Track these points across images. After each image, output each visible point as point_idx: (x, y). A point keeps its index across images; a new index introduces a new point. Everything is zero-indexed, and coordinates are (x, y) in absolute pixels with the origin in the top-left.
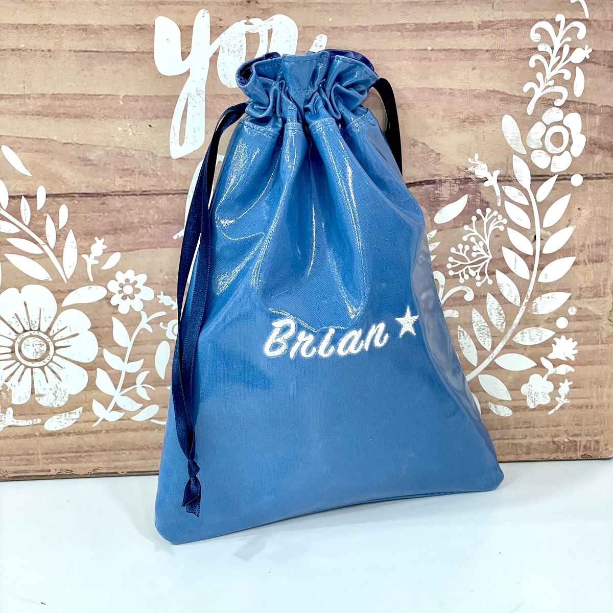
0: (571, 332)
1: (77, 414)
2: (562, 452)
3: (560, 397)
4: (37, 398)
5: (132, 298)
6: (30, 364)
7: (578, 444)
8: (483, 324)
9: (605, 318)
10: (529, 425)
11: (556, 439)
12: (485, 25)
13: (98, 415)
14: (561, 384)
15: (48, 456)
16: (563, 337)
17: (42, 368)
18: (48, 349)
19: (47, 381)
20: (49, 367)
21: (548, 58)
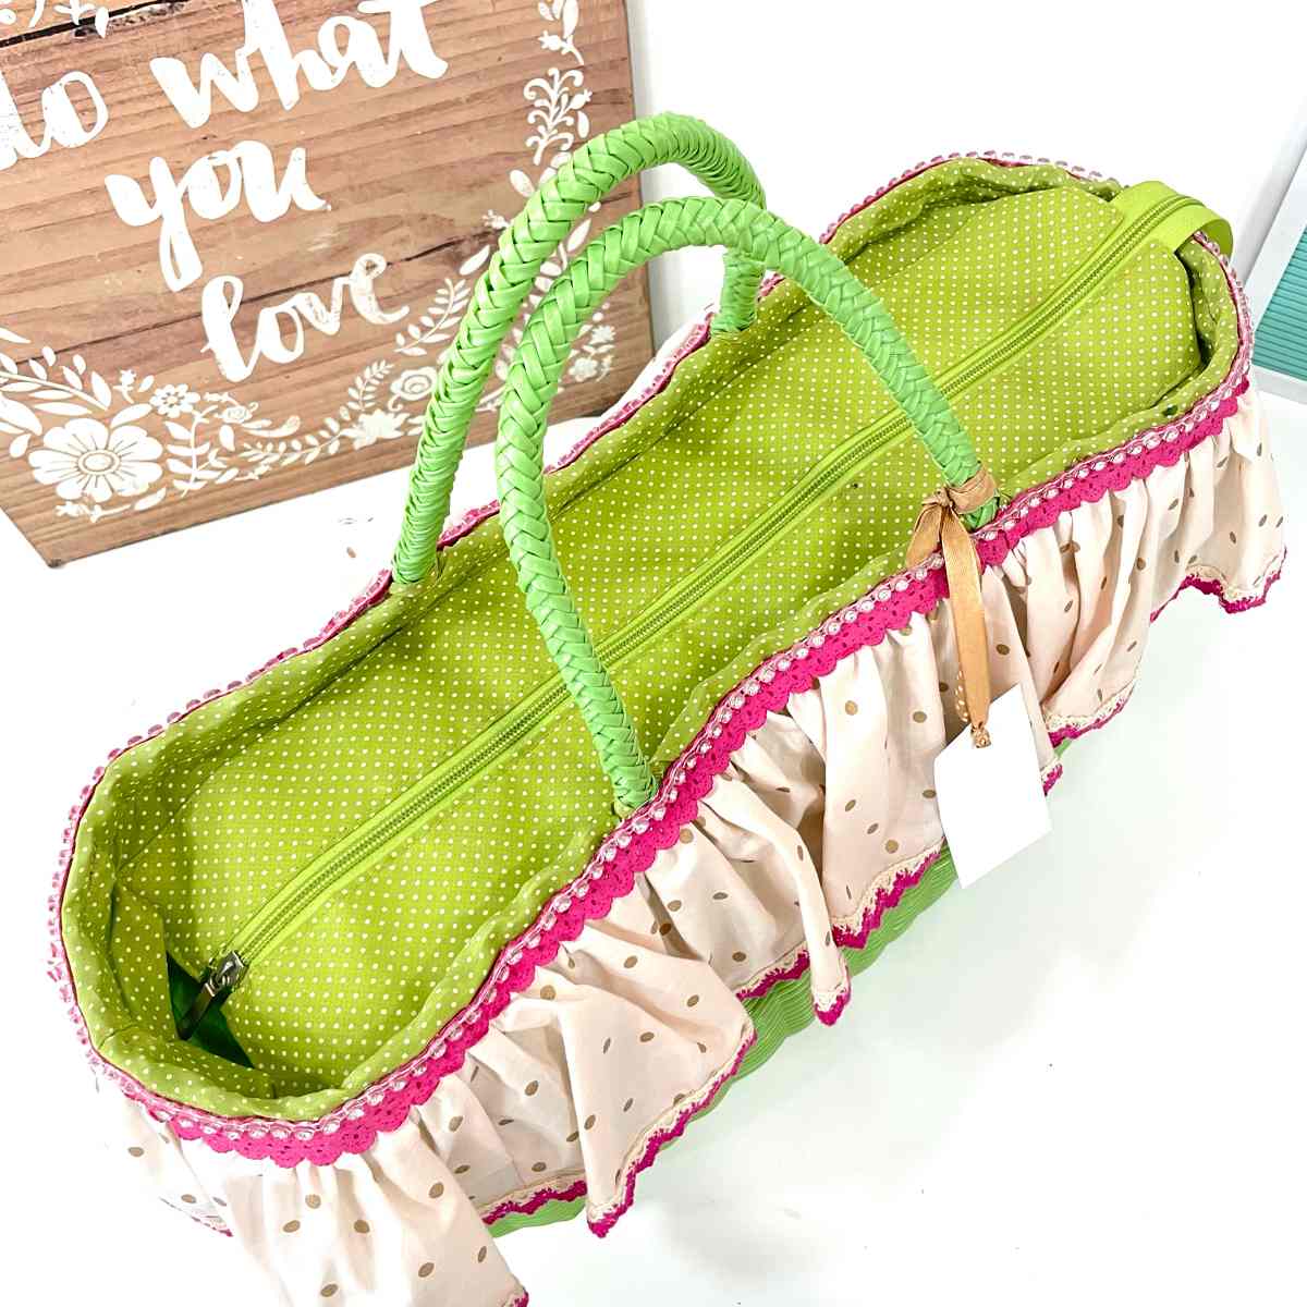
0: (607, 321)
3: (604, 368)
4: (119, 493)
5: (178, 404)
6: (100, 473)
9: (637, 303)
12: (475, 97)
13: (182, 489)
14: (604, 359)
17: (114, 473)
18: (113, 459)
19: (123, 480)
20: (119, 470)
21: (547, 111)
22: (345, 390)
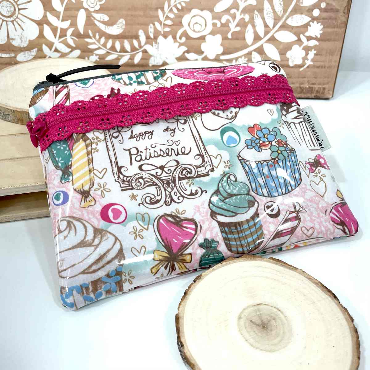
0: (320, 19)
1: (34, 52)
2: (304, 93)
3: (308, 60)
4: (11, 41)
6: (5, 19)
7: (314, 89)
8: (270, 11)
9: (341, 11)
11: (302, 86)
13: (46, 53)
14: (310, 52)
16: (315, 22)
17: (12, 22)
18: (15, 10)
19: (16, 31)
20: (16, 21)
22: (157, 9)
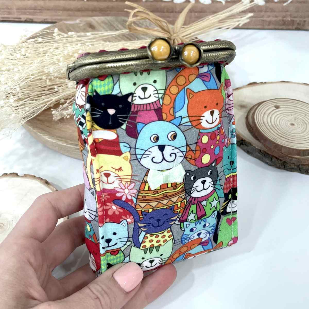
10: (272, 10)
15: (19, 11)
